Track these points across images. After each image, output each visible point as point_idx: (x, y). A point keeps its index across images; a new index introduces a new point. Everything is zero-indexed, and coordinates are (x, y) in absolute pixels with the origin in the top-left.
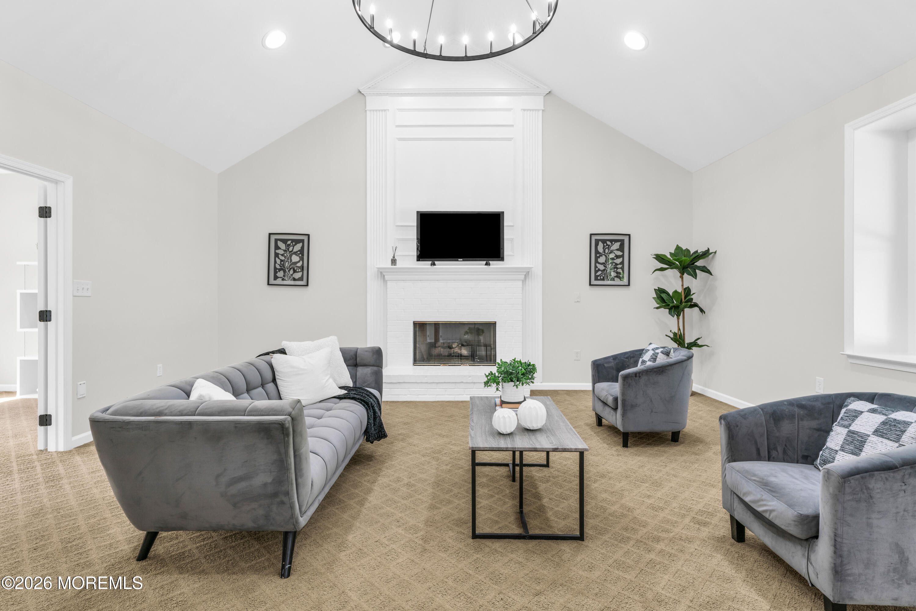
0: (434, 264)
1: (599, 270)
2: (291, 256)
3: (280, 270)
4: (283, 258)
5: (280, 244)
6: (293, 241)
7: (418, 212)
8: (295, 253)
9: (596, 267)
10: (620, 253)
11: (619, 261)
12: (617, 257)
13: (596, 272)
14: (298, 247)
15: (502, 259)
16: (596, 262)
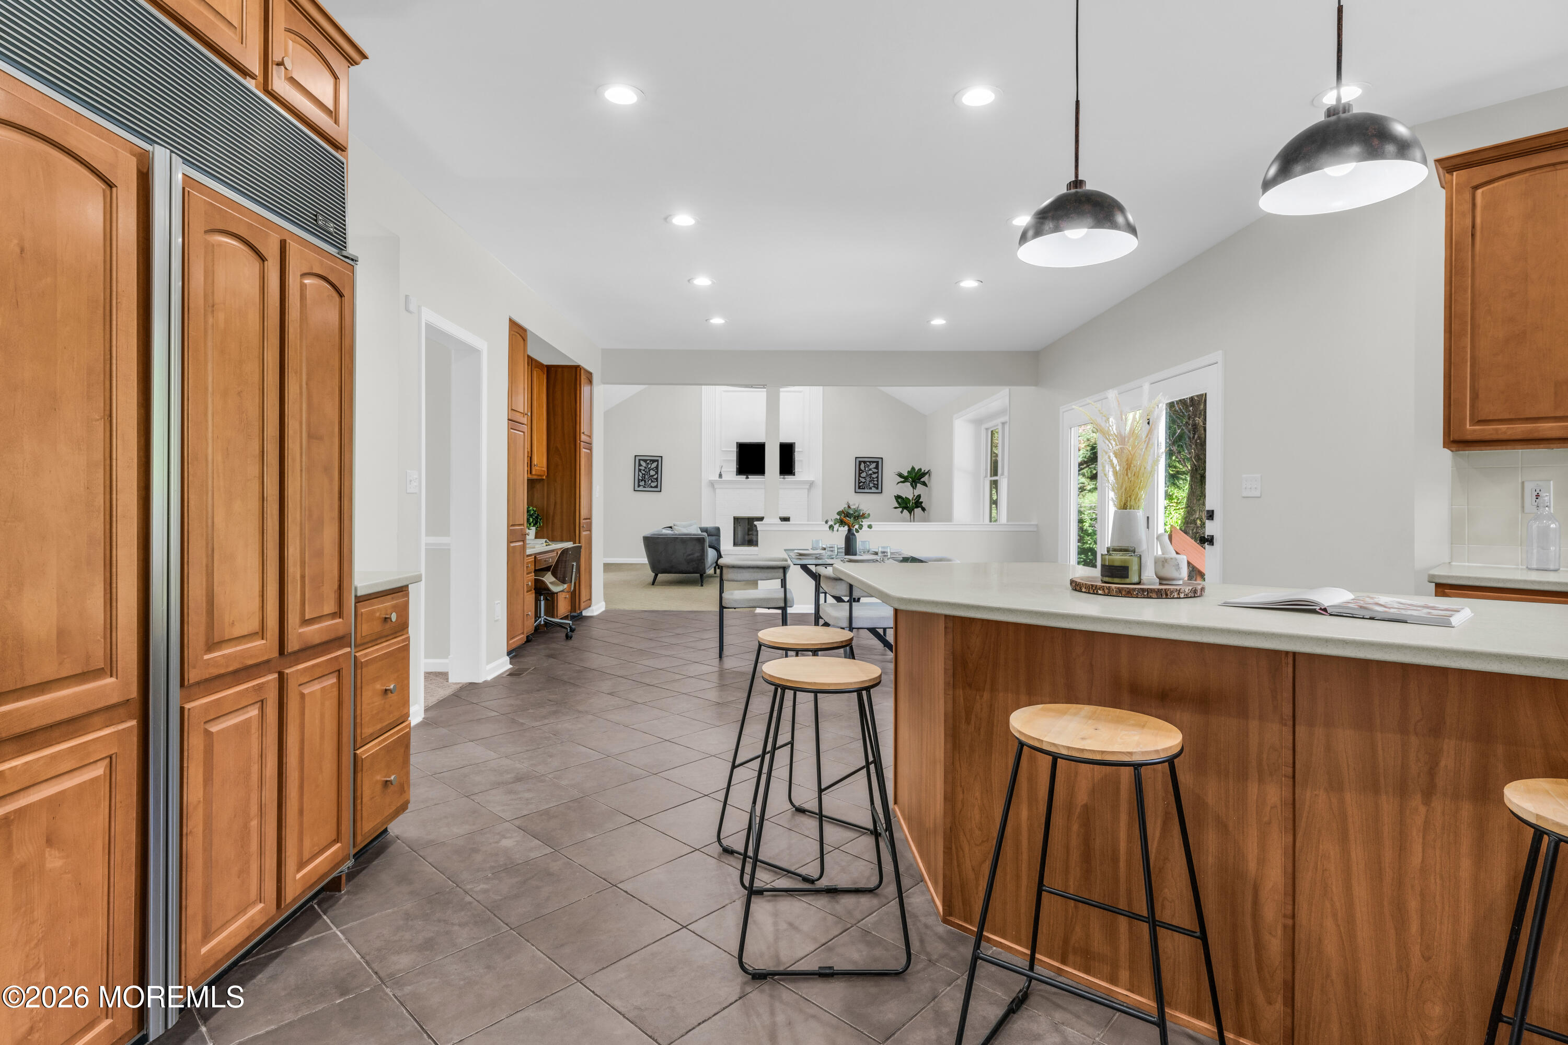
0: (748, 478)
1: (861, 482)
2: (649, 471)
3: (642, 480)
4: (644, 472)
5: (642, 463)
6: (651, 460)
7: (737, 443)
8: (652, 469)
9: (859, 480)
10: (876, 471)
11: (875, 476)
12: (874, 473)
13: (859, 483)
14: (654, 465)
15: (794, 474)
16: (860, 476)
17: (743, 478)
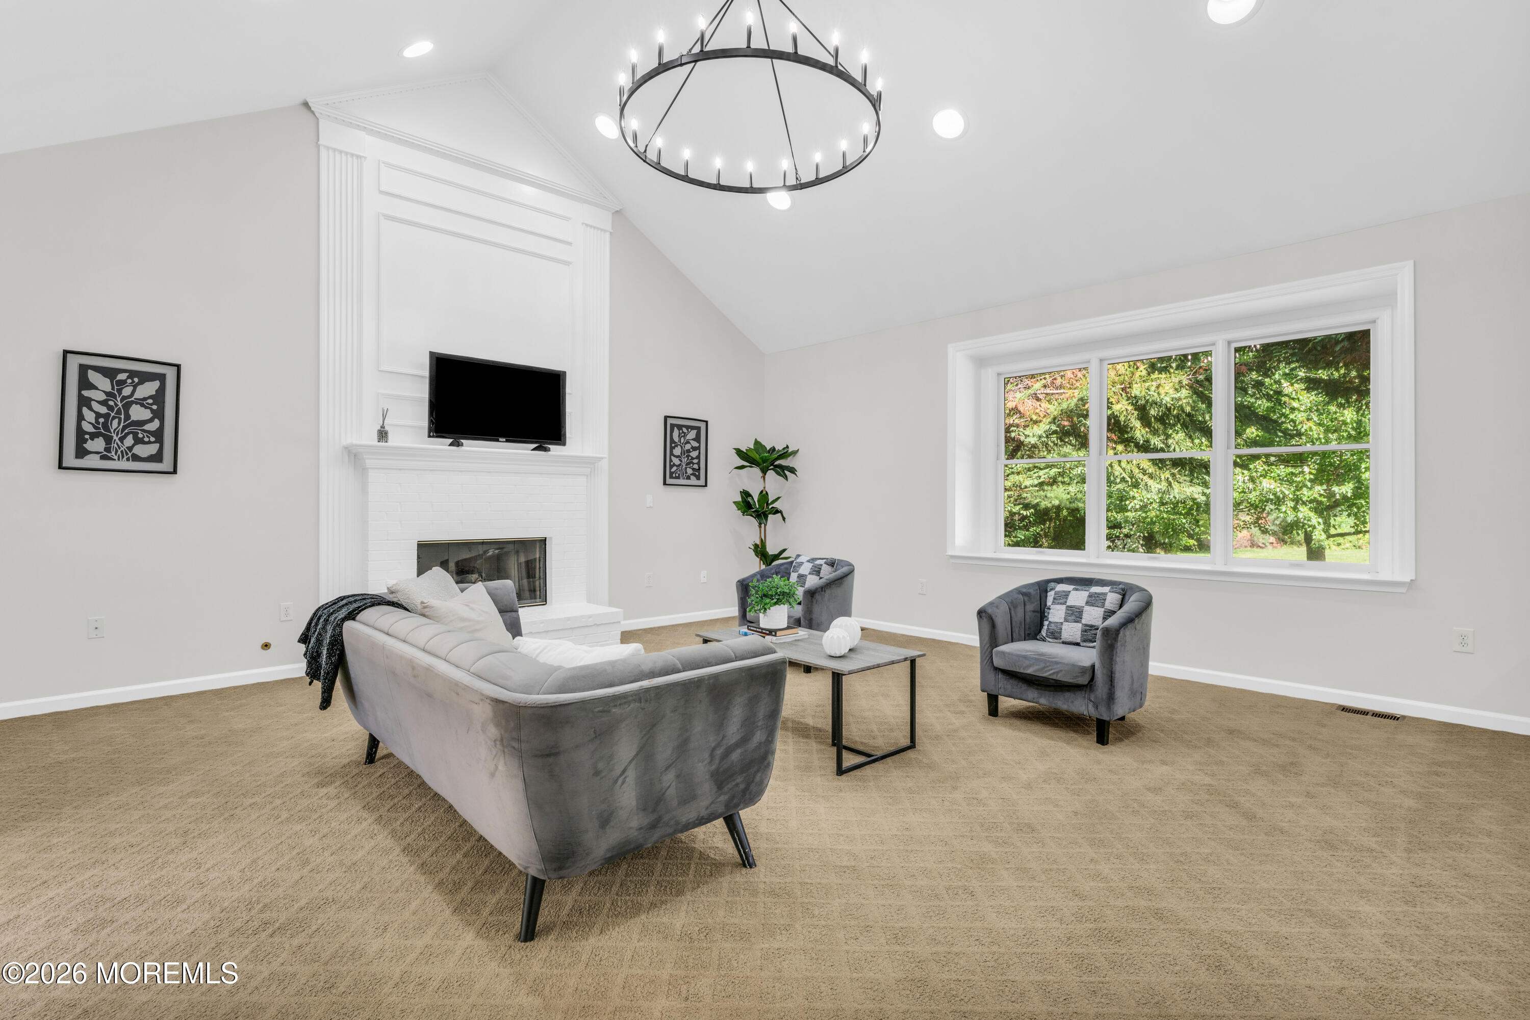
0: (459, 445)
1: (674, 465)
2: (127, 406)
3: (93, 436)
4: (103, 410)
5: (93, 377)
6: (132, 374)
7: (432, 354)
8: (141, 402)
9: (671, 461)
10: (695, 444)
11: (694, 454)
12: (694, 449)
13: (671, 467)
14: (148, 389)
15: (564, 444)
16: (672, 454)
17: (442, 445)
